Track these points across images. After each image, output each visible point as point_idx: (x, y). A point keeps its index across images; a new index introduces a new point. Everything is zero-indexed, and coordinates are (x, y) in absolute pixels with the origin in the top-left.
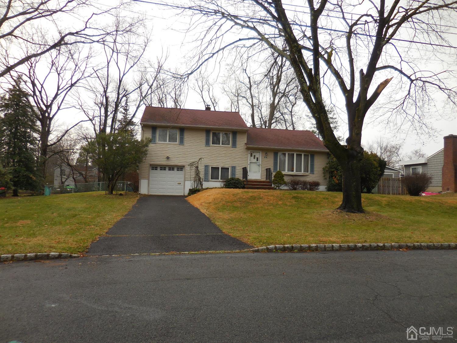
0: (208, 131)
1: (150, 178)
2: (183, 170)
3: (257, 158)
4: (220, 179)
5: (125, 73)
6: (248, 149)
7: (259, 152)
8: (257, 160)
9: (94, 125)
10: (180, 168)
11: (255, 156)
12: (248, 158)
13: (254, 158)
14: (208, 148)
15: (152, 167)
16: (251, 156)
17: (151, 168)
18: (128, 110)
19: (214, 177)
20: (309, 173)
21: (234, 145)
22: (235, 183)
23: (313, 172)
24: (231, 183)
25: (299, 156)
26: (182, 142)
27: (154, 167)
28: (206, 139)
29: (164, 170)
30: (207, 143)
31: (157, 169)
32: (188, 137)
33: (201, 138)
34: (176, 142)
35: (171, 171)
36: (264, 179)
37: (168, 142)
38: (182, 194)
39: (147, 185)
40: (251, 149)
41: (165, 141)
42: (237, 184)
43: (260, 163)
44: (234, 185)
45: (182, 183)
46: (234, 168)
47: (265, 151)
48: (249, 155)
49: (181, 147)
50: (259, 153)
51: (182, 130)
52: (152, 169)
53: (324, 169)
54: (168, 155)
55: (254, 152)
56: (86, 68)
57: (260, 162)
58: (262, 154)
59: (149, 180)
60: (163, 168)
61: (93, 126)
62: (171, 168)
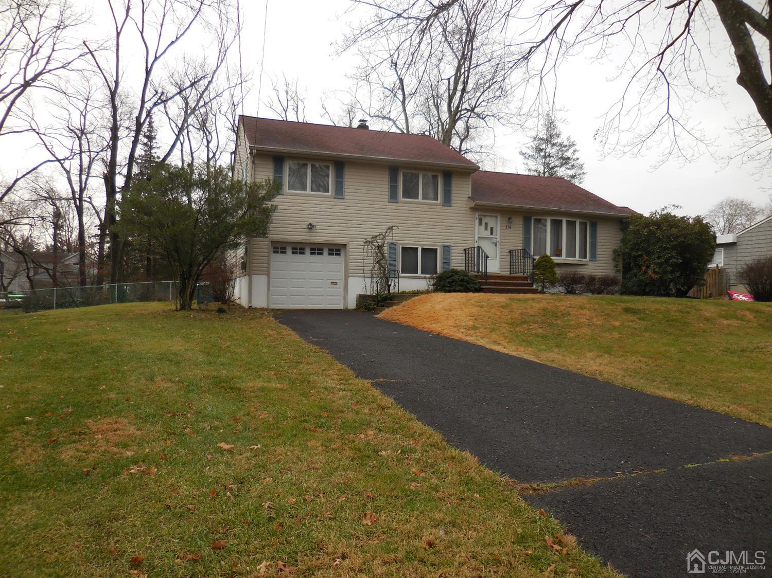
0: (393, 169)
1: (272, 272)
2: (343, 253)
3: (492, 229)
4: (419, 274)
5: (157, 56)
6: (474, 209)
7: (496, 217)
8: (492, 233)
9: (68, 172)
10: (336, 249)
11: (486, 224)
12: (474, 228)
13: (486, 229)
14: (394, 206)
15: (274, 248)
16: (480, 224)
17: (272, 250)
18: (155, 138)
19: (410, 268)
20: (588, 259)
21: (447, 201)
22: (462, 281)
23: (595, 257)
24: (454, 281)
25: (571, 225)
26: (339, 192)
27: (279, 247)
28: (391, 186)
29: (301, 253)
30: (393, 196)
31: (285, 253)
32: (351, 180)
33: (379, 185)
34: (328, 192)
35: (316, 257)
36: (506, 273)
37: (309, 191)
38: (341, 307)
39: (265, 288)
40: (481, 210)
41: (305, 189)
42: (468, 282)
43: (498, 240)
44: (462, 286)
45: (341, 284)
46: (447, 249)
47: (508, 214)
48: (477, 222)
49: (339, 202)
50: (494, 219)
51: (340, 165)
52: (275, 252)
53: (615, 251)
54: (310, 221)
55: (485, 216)
56: (53, 50)
57: (498, 236)
58: (501, 220)
59: (268, 275)
60: (298, 248)
61: (66, 175)
62: (317, 249)
